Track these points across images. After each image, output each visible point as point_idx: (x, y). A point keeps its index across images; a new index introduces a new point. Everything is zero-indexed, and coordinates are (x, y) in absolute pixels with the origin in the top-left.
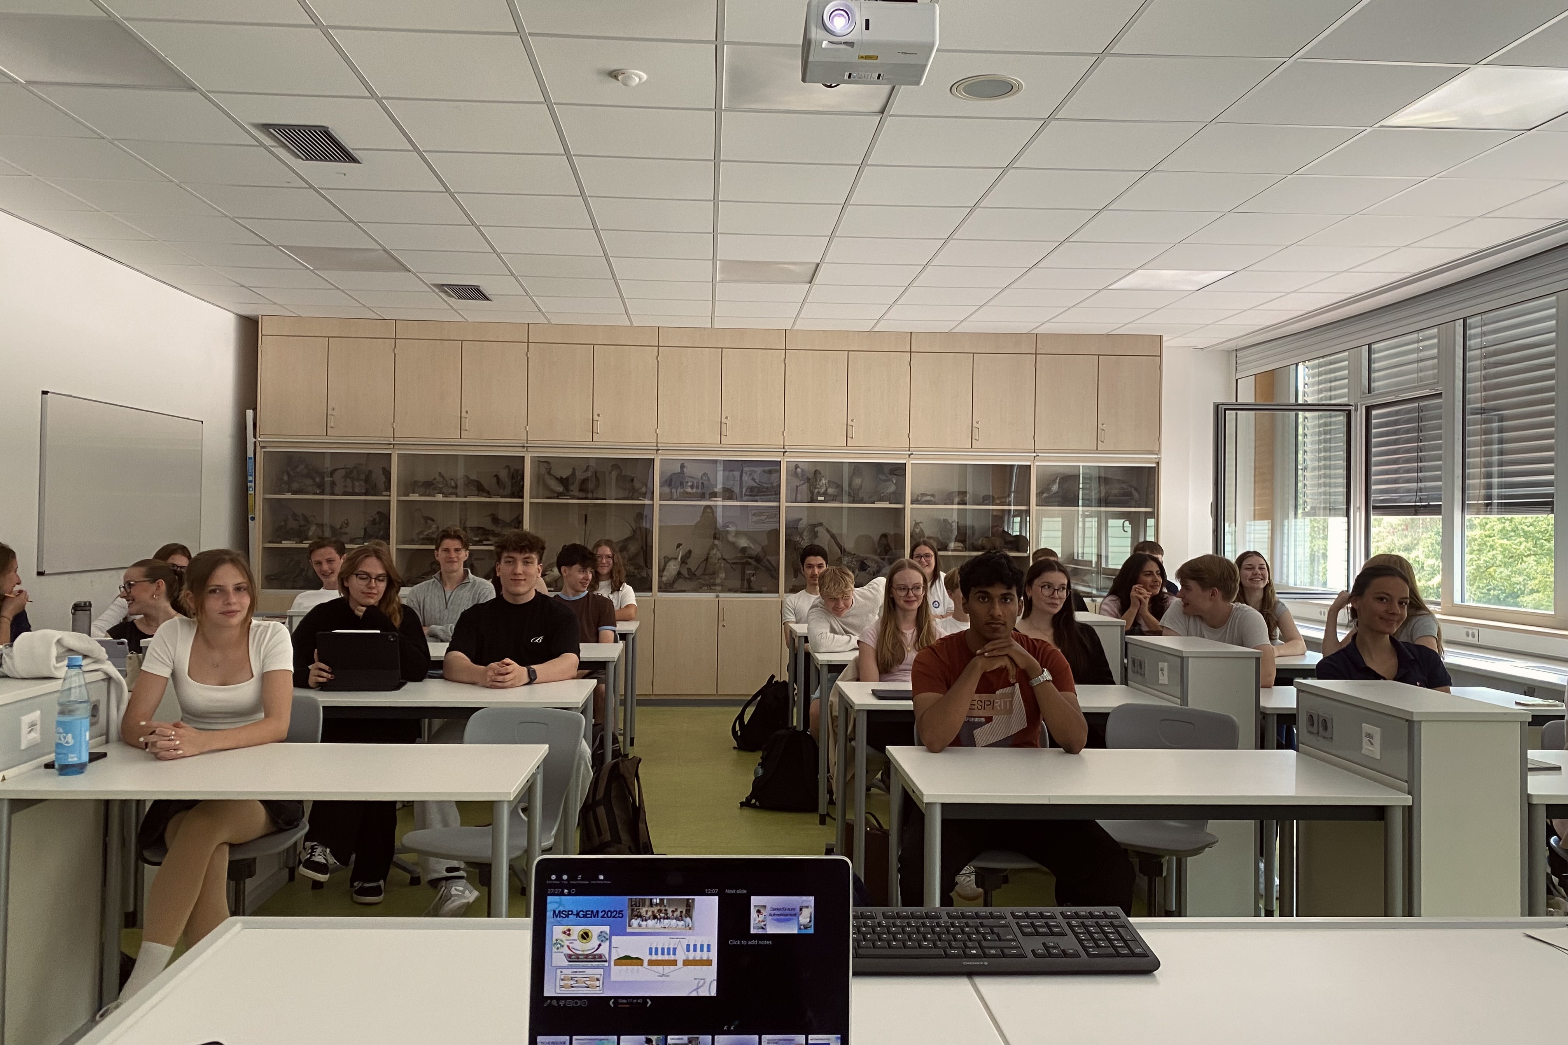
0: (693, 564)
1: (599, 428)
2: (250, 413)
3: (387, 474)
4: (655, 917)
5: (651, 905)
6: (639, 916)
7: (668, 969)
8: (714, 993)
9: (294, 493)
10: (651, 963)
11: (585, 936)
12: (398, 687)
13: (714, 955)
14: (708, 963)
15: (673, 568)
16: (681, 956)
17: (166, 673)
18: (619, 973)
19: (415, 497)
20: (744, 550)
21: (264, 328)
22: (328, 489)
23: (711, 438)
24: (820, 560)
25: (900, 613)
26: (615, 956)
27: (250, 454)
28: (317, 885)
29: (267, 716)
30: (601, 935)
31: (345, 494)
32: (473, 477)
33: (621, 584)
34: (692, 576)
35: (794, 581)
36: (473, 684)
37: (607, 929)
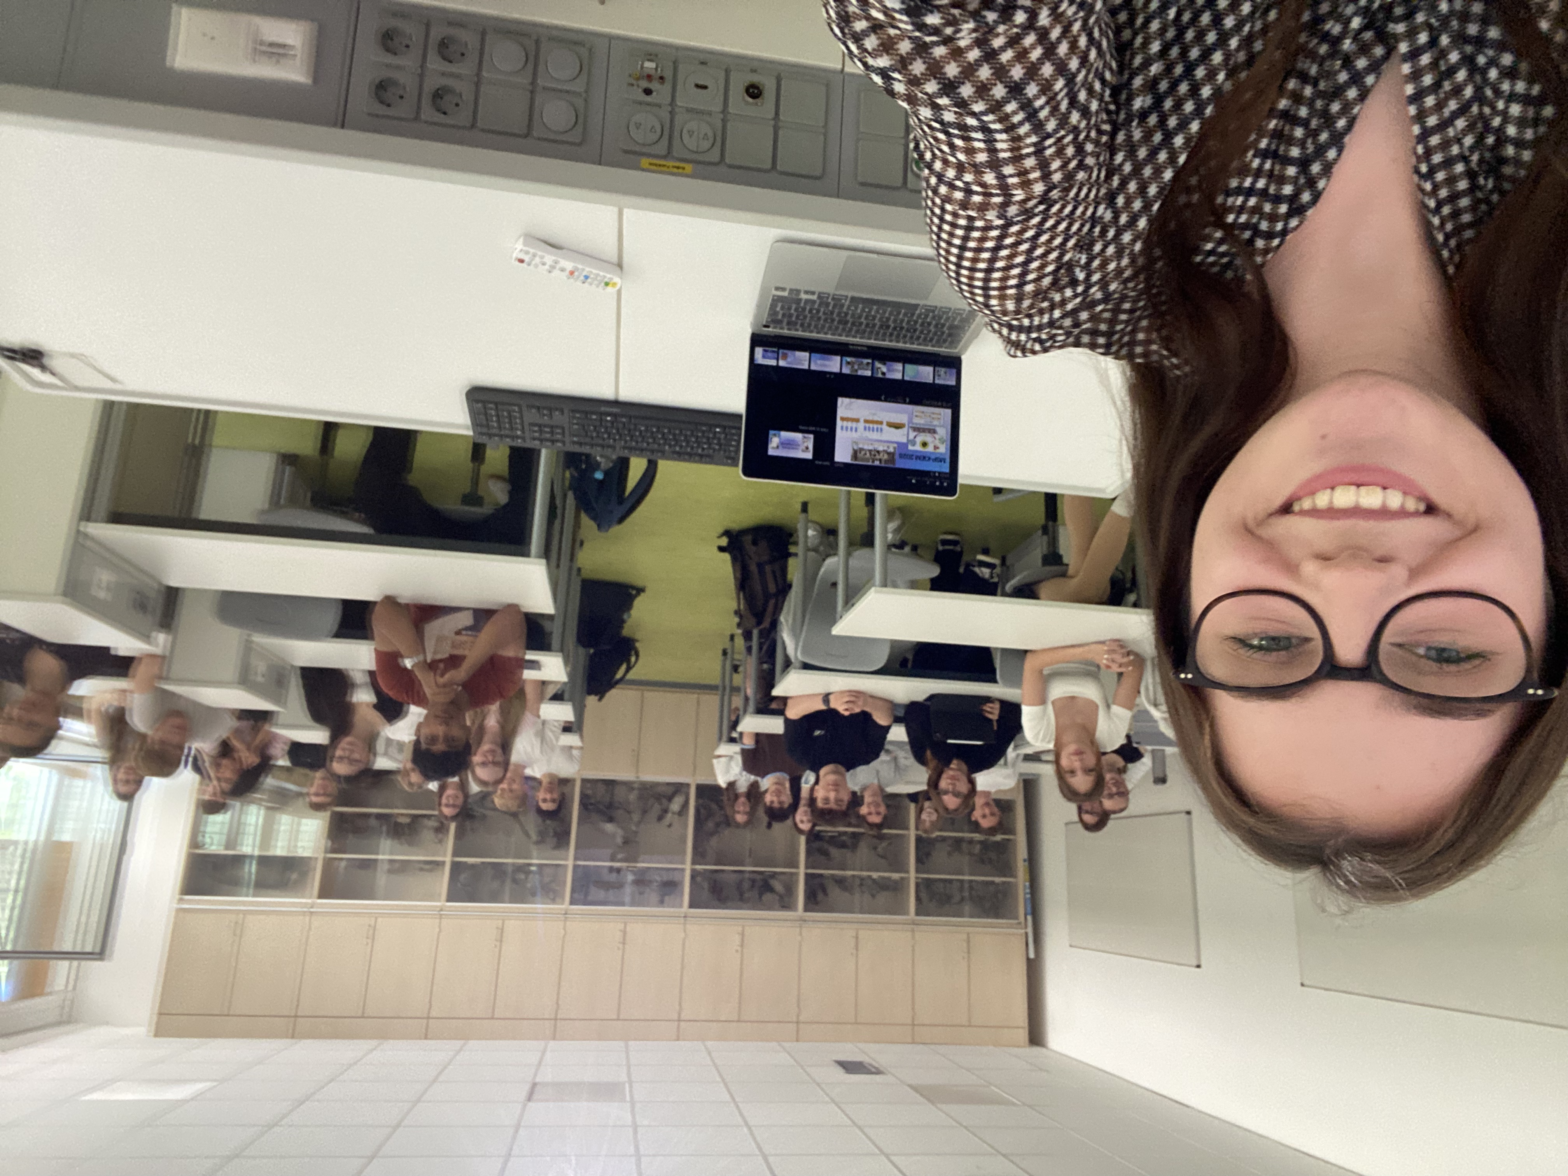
0: (656, 809)
1: (737, 939)
2: (1032, 955)
3: (918, 899)
4: (878, 452)
5: (880, 460)
6: (889, 454)
7: (870, 418)
8: (840, 400)
9: (993, 883)
10: (881, 423)
11: (924, 444)
12: (932, 697)
13: (839, 423)
14: (843, 419)
15: (675, 806)
16: (861, 425)
17: (1115, 708)
18: (902, 418)
19: (895, 876)
20: (611, 820)
21: (1023, 1034)
22: (966, 886)
23: (636, 929)
24: (544, 806)
25: (499, 740)
26: (905, 430)
27: (1029, 918)
28: (986, 552)
29: (1041, 672)
30: (914, 444)
31: (950, 881)
32: (847, 894)
33: (727, 789)
34: (659, 797)
35: (566, 790)
36: (872, 697)
37: (910, 448)
